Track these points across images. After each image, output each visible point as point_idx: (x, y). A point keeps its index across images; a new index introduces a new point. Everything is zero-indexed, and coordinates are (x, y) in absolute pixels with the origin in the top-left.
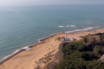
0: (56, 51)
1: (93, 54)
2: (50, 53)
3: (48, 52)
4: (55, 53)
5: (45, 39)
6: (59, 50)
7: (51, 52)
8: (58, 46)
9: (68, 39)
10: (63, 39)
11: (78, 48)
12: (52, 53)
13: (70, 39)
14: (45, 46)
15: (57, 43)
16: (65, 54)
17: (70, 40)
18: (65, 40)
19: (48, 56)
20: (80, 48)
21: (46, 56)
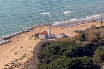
0: (27, 58)
1: (89, 61)
2: (17, 60)
3: (13, 59)
4: (25, 60)
5: (13, 36)
6: (32, 55)
7: (18, 58)
8: (32, 49)
9: (52, 36)
10: (43, 36)
11: (67, 51)
12: (20, 61)
13: (56, 36)
14: (10, 49)
15: (33, 44)
16: (41, 61)
17: (56, 38)
18: (47, 38)
19: (11, 66)
20: (69, 50)
21: (7, 65)
